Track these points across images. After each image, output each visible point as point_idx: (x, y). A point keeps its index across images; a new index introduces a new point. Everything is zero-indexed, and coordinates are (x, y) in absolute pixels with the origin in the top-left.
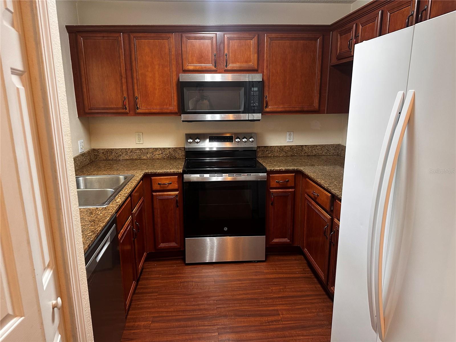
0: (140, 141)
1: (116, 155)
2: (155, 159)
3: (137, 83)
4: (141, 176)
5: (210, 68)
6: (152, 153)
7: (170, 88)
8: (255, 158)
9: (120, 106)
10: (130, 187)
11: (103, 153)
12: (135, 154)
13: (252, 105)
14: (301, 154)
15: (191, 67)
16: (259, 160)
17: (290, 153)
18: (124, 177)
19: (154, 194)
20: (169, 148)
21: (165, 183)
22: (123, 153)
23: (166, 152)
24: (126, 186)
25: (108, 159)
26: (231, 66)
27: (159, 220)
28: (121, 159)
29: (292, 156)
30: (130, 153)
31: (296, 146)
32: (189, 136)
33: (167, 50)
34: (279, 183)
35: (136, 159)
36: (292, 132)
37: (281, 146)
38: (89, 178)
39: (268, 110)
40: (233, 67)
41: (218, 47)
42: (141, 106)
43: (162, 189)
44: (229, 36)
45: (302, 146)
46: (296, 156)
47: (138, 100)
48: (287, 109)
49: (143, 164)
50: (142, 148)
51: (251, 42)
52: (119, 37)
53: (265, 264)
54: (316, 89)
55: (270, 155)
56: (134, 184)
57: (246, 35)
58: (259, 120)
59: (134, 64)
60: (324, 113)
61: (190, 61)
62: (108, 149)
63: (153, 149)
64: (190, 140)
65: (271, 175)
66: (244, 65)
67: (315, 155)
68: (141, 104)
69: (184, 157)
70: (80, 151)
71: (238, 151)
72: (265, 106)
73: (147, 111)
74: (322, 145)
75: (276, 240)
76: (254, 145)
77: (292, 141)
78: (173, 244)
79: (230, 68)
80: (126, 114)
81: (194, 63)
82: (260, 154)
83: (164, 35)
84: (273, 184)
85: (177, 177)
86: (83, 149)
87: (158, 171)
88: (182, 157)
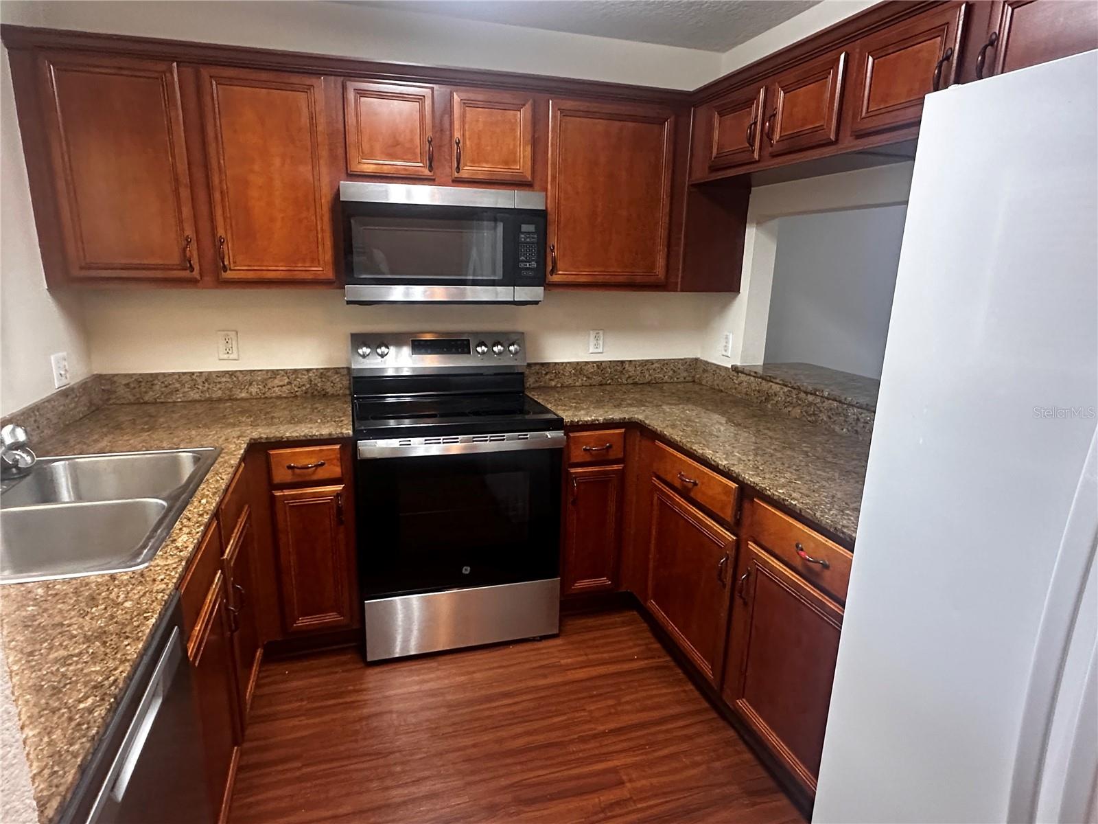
0: (230, 352)
1: (163, 389)
2: (271, 398)
3: (223, 200)
4: (242, 451)
5: (418, 171)
6: (264, 382)
7: (313, 218)
8: (523, 392)
9: (175, 259)
10: (214, 490)
11: (127, 385)
12: (218, 386)
13: (521, 265)
14: (619, 380)
15: (368, 167)
16: (534, 395)
17: (598, 379)
18: (194, 457)
19: (278, 494)
20: (308, 370)
21: (305, 464)
22: (183, 385)
23: (301, 379)
24: (202, 486)
25: (142, 401)
26: (467, 171)
27: (293, 559)
28: (179, 400)
29: (601, 385)
30: (204, 383)
31: (610, 361)
32: (360, 340)
33: (305, 120)
34: (591, 454)
35: (220, 400)
36: (601, 330)
37: (578, 363)
38: (86, 462)
39: (556, 280)
40: (473, 174)
41: (437, 121)
43: (296, 480)
44: (464, 96)
45: (622, 362)
46: (610, 384)
47: (225, 246)
48: (600, 279)
49: (243, 412)
50: (236, 371)
51: (515, 116)
52: (168, 75)
53: (558, 641)
54: (661, 233)
55: (553, 383)
56: (224, 477)
57: (506, 97)
58: (536, 303)
59: (212, 150)
60: (677, 291)
61: (366, 152)
62: (141, 374)
63: (264, 372)
64: (364, 349)
65: (573, 435)
66: (501, 170)
67: (648, 383)
68: (234, 256)
69: (347, 392)
70: (57, 384)
71: (482, 374)
72: (551, 268)
73: (251, 275)
74: (664, 360)
75: (581, 584)
76: (519, 363)
77: (600, 350)
78: (332, 617)
79: (466, 176)
80: (192, 282)
81: (376, 157)
83: (295, 79)
84: (577, 454)
85: (338, 447)
86: (66, 378)
87: (288, 434)
88: (341, 391)
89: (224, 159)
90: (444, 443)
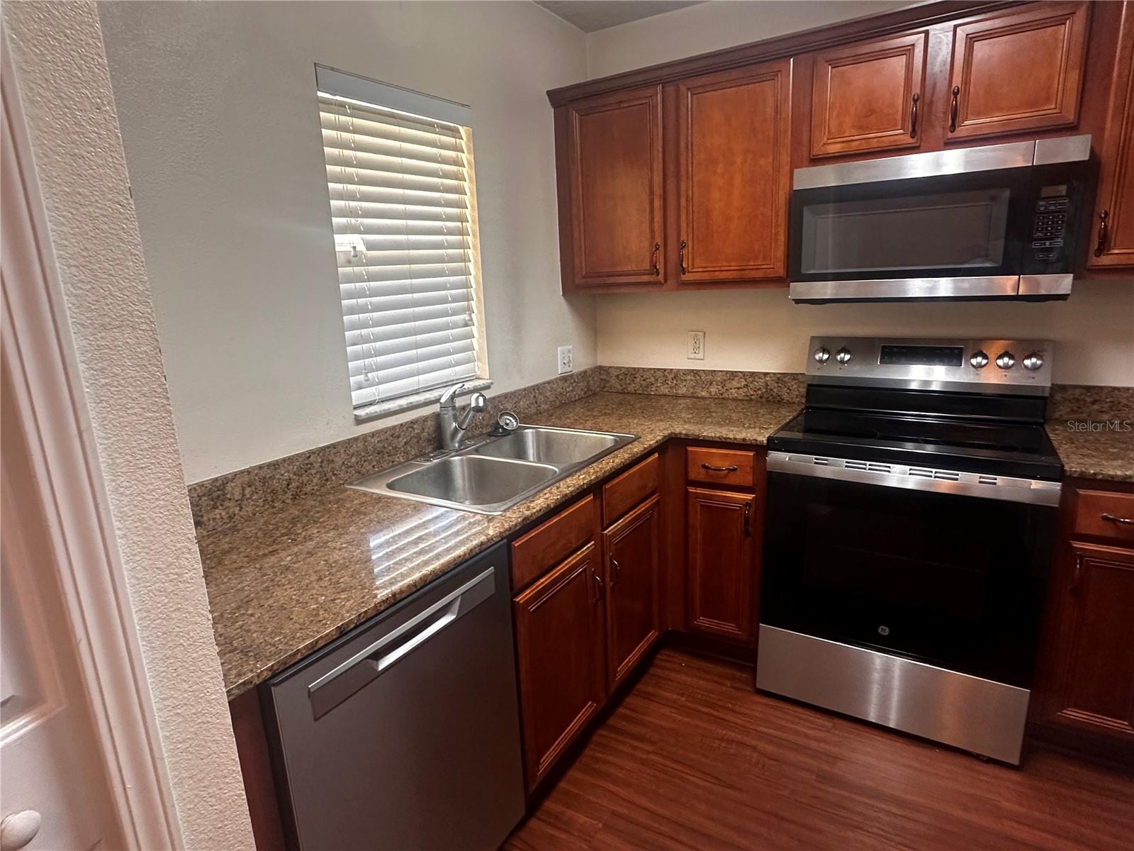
0: (697, 352)
1: (642, 382)
2: (728, 399)
3: (688, 204)
5: (895, 141)
6: (723, 383)
7: (769, 213)
8: (1042, 425)
9: (645, 265)
10: (598, 470)
11: (617, 376)
12: (684, 383)
13: (1036, 245)
15: (834, 147)
16: (1052, 430)
19: (692, 490)
20: (766, 374)
21: (720, 465)
22: (657, 380)
23: (757, 382)
24: (594, 465)
25: (626, 391)
26: (969, 127)
27: (699, 557)
28: (653, 393)
30: (673, 380)
32: (820, 344)
33: (770, 111)
35: (684, 397)
38: (548, 432)
39: (1105, 263)
40: (975, 129)
42: (693, 265)
43: (711, 480)
44: (972, 28)
47: (686, 251)
50: (700, 370)
51: (1055, 33)
52: (654, 97)
56: (617, 461)
58: (1063, 297)
59: (683, 158)
61: (833, 131)
62: (627, 368)
63: (724, 373)
64: (821, 355)
65: (1081, 492)
68: (693, 259)
70: (561, 370)
71: (980, 394)
72: (1096, 247)
73: (706, 276)
75: (1075, 714)
76: (1043, 381)
78: (730, 627)
79: (964, 134)
80: (658, 284)
81: (845, 132)
82: (1062, 411)
83: (763, 69)
84: (1087, 522)
85: (751, 454)
86: (569, 366)
87: (705, 434)
88: (797, 399)
89: (692, 167)
90: (936, 477)
